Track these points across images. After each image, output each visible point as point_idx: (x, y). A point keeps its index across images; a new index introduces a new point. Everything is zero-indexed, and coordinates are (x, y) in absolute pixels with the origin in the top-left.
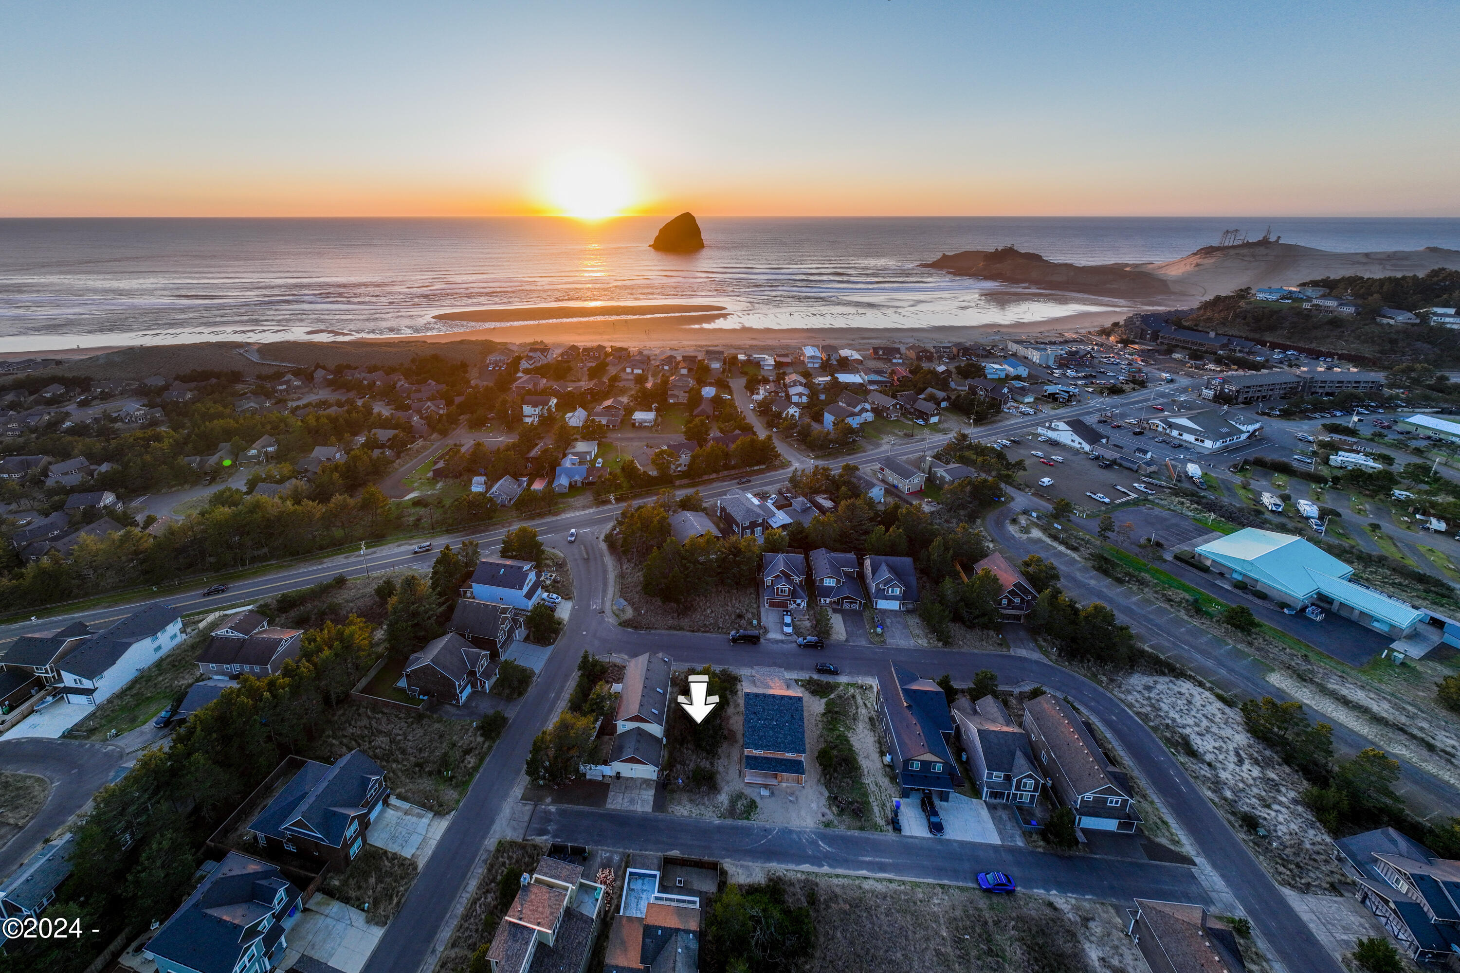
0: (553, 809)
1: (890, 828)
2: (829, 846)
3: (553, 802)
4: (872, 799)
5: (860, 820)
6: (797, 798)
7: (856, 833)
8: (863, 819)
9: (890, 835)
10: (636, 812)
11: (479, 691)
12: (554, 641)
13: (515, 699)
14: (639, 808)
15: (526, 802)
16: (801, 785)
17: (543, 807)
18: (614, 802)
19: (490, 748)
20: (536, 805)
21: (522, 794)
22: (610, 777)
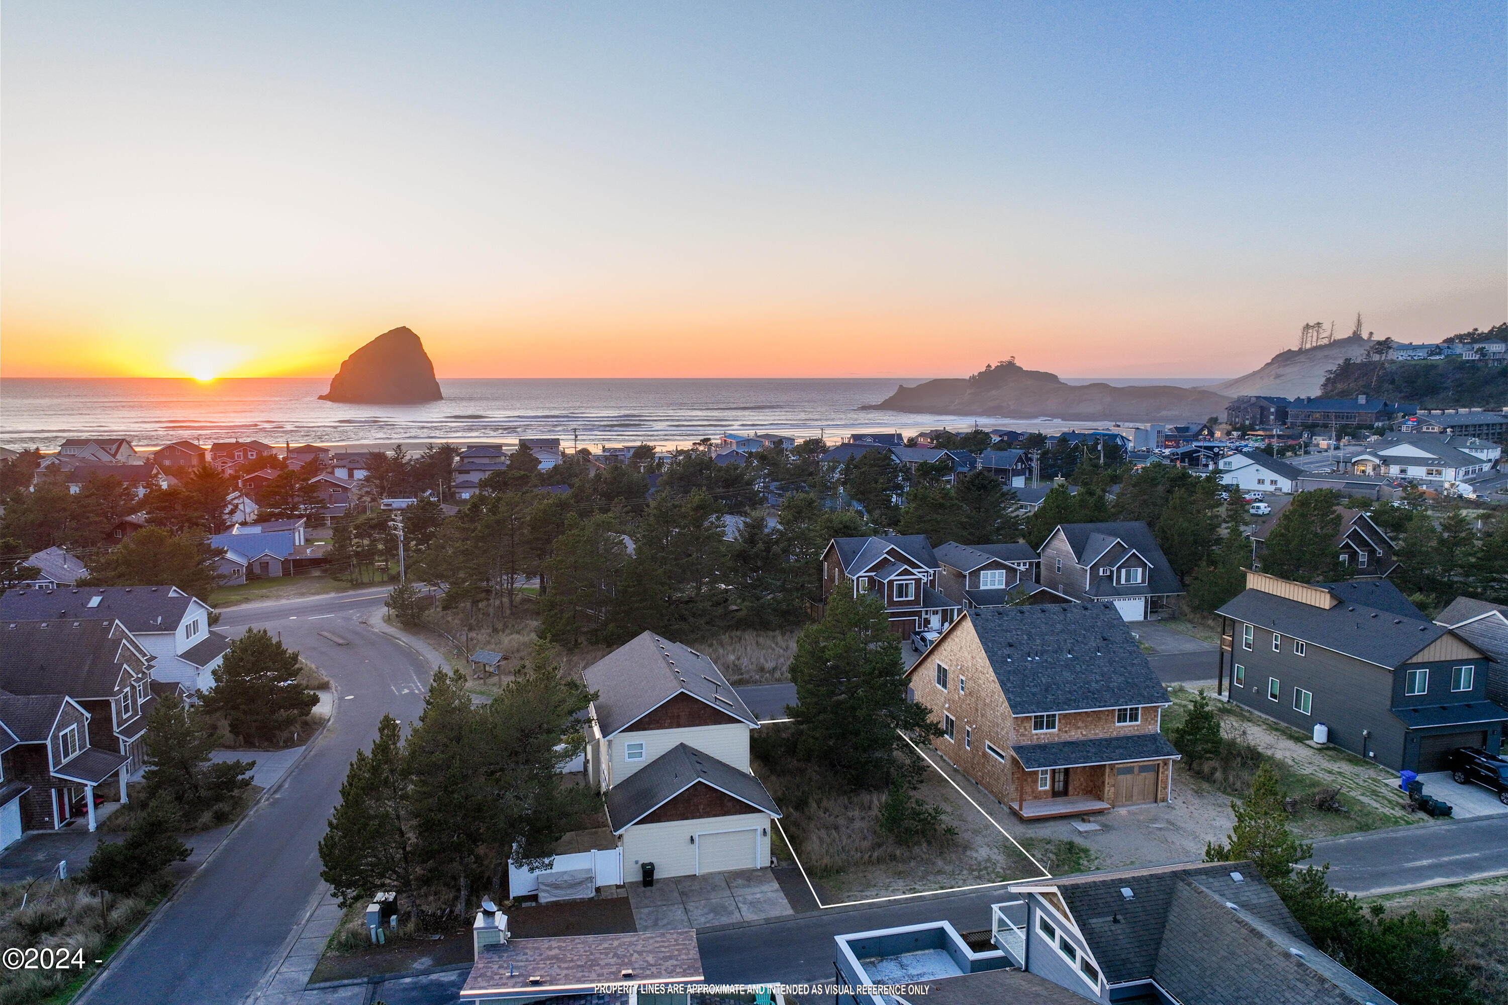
0: (447, 976)
1: (1423, 816)
3: (440, 965)
5: (1349, 817)
6: (1171, 823)
7: (1360, 837)
8: (1353, 815)
9: (1433, 825)
10: (742, 925)
11: (57, 834)
12: (302, 741)
13: (205, 828)
14: (749, 915)
15: (336, 983)
16: (1164, 804)
17: (408, 980)
18: (660, 923)
19: (137, 918)
20: (376, 983)
21: (309, 974)
22: (618, 887)
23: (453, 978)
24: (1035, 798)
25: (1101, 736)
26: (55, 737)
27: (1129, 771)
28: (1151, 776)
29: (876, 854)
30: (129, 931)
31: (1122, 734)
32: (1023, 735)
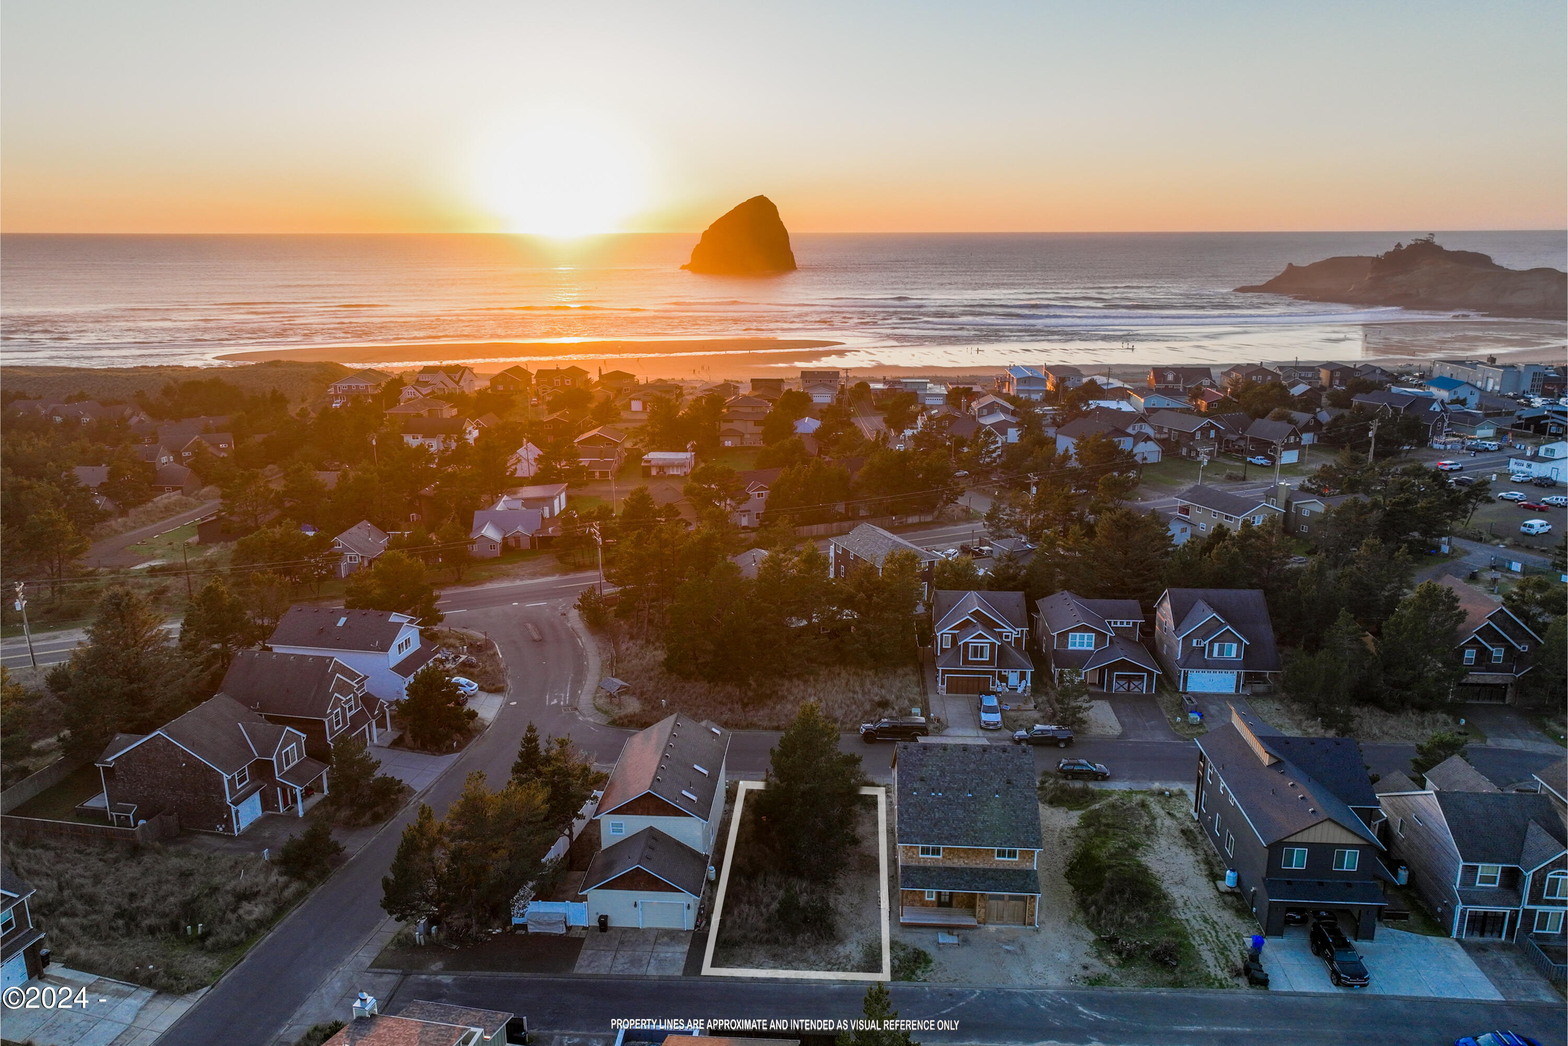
0: (447, 979)
1: (1243, 982)
2: (1101, 1013)
3: (446, 970)
4: (1196, 941)
5: (1172, 972)
6: (1022, 947)
7: (1165, 992)
8: (1177, 971)
9: (1244, 992)
10: (645, 977)
11: (281, 816)
12: (460, 747)
13: (365, 825)
14: (652, 971)
15: (383, 970)
16: (1032, 927)
17: (424, 977)
18: (592, 965)
19: (300, 895)
20: (406, 975)
21: (372, 960)
22: (584, 928)
23: (449, 981)
24: (923, 905)
25: (981, 866)
26: (279, 755)
27: (1001, 898)
28: (1021, 903)
29: (766, 936)
30: (293, 905)
31: (1001, 867)
32: (912, 858)
